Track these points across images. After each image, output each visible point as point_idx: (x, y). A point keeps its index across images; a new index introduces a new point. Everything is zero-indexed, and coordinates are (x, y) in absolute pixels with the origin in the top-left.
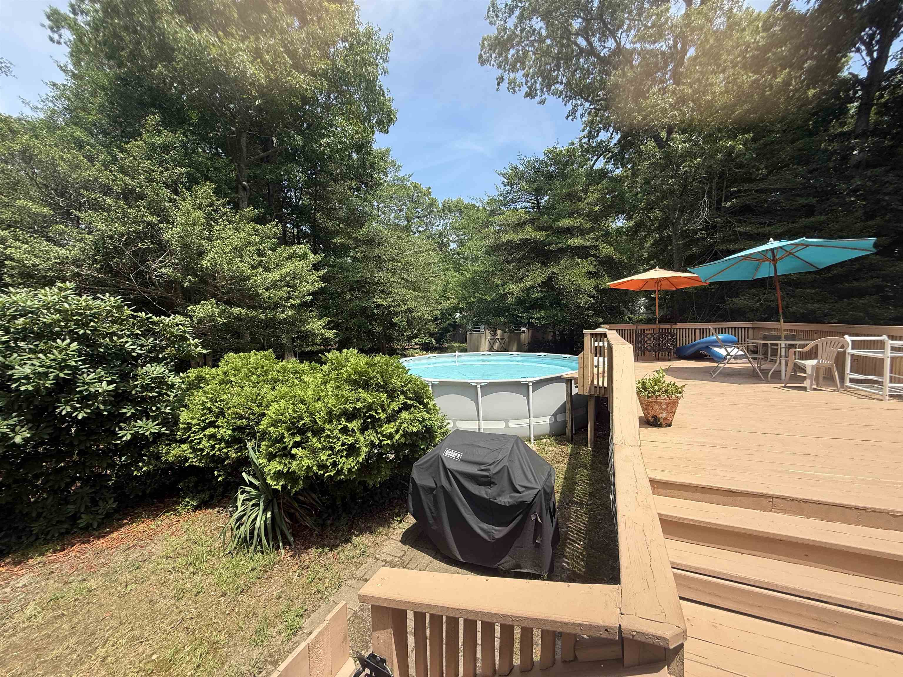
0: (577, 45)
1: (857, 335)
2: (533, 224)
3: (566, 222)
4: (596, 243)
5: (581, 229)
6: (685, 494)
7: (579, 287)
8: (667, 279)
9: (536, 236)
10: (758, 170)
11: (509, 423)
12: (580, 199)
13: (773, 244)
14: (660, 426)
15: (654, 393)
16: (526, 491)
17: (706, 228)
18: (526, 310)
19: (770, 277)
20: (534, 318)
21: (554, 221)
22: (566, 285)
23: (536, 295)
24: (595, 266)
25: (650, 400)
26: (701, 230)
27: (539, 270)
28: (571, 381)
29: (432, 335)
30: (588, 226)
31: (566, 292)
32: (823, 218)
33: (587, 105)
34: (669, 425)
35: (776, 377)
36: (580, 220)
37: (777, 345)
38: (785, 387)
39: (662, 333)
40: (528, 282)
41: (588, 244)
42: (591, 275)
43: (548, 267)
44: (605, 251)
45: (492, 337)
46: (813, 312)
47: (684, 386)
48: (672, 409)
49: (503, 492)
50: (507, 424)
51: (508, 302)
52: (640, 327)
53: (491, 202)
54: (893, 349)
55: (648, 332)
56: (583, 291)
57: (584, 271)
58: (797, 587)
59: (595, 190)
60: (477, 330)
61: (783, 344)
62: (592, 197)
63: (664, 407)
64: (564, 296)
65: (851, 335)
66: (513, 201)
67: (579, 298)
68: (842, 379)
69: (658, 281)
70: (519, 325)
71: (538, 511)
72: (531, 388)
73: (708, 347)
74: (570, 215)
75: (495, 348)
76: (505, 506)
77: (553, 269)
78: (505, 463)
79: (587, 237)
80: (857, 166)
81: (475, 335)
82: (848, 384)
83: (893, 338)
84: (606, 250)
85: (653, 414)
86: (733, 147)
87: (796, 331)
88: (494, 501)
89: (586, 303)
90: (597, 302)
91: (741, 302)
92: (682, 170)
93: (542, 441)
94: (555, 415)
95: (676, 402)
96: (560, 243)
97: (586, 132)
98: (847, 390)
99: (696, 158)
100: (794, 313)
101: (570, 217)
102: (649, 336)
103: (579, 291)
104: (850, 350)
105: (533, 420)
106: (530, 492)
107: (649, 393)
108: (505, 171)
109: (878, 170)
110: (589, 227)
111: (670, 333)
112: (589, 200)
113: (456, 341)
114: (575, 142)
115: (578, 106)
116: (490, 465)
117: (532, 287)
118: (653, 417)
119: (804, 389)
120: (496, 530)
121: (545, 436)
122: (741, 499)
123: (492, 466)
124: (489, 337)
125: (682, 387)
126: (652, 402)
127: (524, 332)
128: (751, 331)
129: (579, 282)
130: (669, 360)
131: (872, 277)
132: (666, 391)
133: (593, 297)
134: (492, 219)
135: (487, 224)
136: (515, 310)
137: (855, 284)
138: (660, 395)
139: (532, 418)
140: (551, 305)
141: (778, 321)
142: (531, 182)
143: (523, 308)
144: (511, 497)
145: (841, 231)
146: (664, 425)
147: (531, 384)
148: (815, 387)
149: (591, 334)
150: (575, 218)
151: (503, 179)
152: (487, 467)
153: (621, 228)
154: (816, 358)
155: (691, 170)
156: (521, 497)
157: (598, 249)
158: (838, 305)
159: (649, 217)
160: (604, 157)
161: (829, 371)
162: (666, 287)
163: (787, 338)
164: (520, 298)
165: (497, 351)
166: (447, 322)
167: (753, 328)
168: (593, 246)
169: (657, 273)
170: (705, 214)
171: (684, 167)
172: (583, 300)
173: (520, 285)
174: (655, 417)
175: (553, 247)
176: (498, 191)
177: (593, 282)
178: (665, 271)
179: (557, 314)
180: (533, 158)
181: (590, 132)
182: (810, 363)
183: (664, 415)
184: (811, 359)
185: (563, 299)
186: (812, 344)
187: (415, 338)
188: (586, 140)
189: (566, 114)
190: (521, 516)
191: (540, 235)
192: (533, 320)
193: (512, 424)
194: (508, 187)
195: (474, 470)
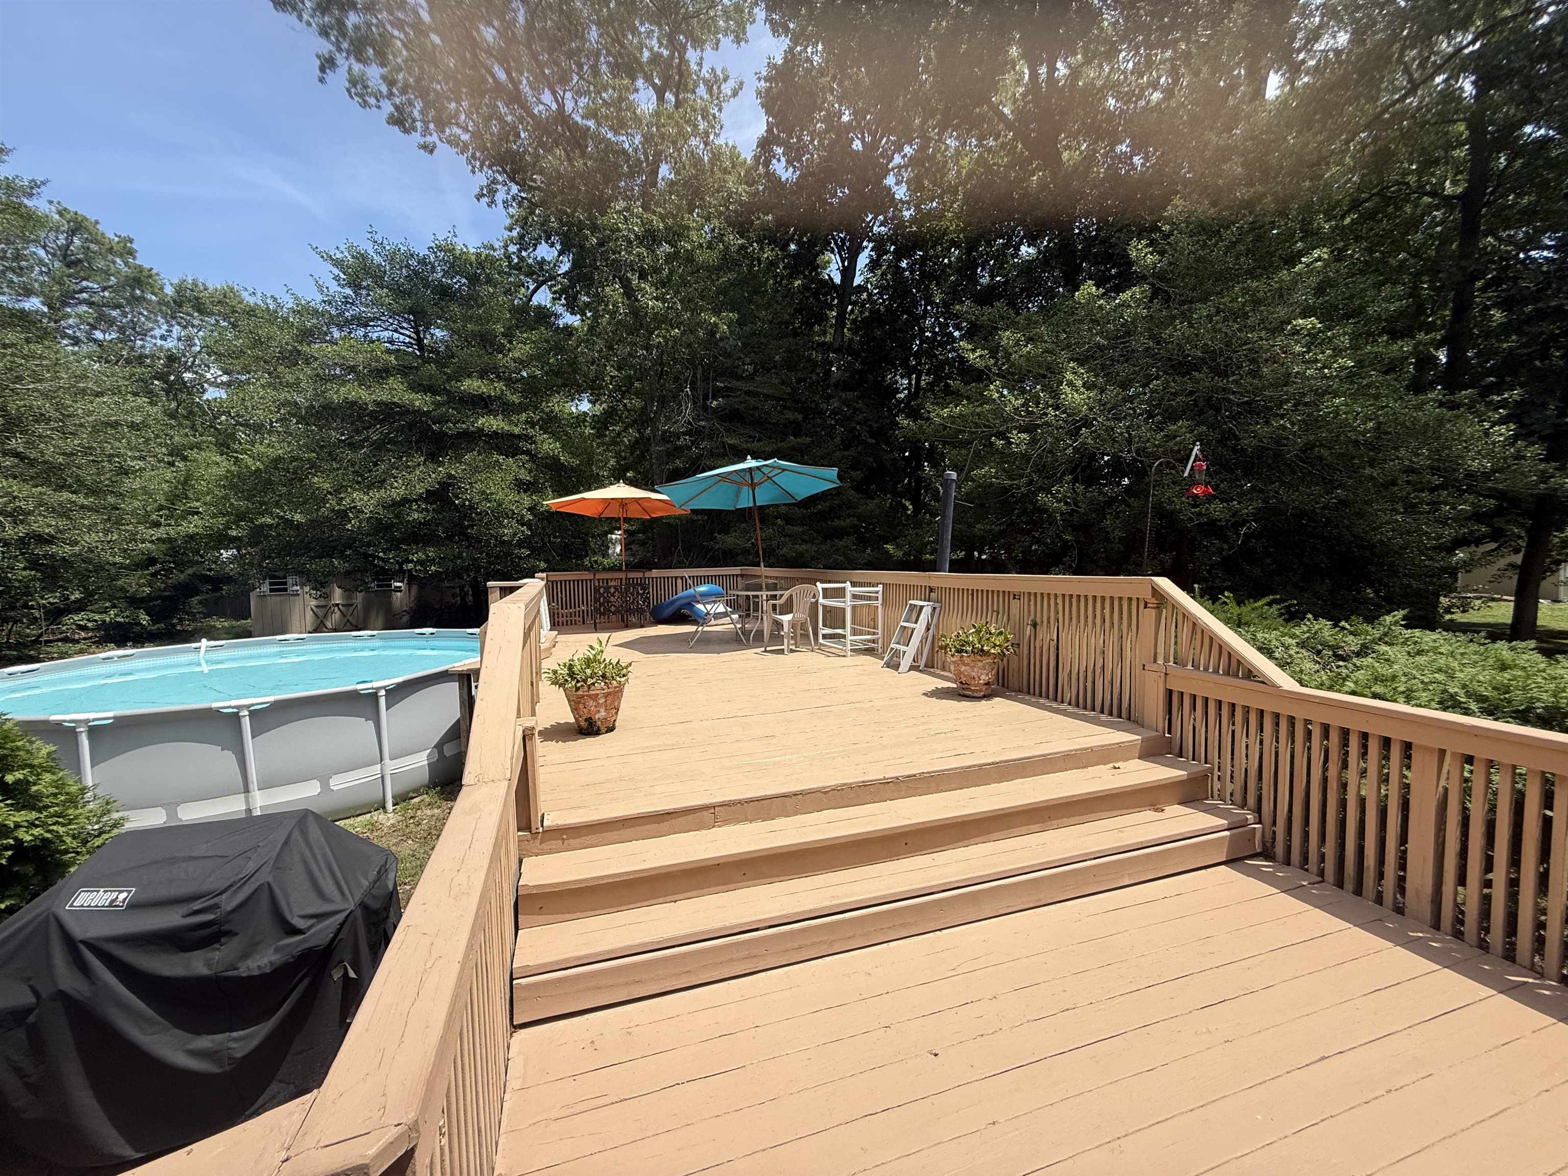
0: (493, 76)
1: (829, 582)
2: (405, 375)
3: (472, 385)
4: (531, 432)
5: (505, 403)
6: (609, 835)
7: (500, 505)
8: (637, 500)
9: (412, 402)
10: (744, 364)
11: (332, 782)
12: (501, 349)
13: (750, 463)
14: (597, 733)
15: (585, 681)
16: (319, 923)
17: (689, 433)
18: (395, 544)
19: (750, 508)
20: (412, 561)
21: (450, 379)
22: (475, 500)
23: (416, 516)
24: (530, 471)
25: (580, 692)
26: (685, 434)
27: (422, 468)
28: (469, 676)
29: (135, 602)
30: (515, 399)
31: (477, 514)
32: (808, 440)
33: (515, 189)
34: (611, 729)
35: (758, 639)
36: (500, 385)
37: (757, 597)
38: (765, 651)
39: (630, 583)
40: (397, 490)
41: (517, 431)
42: (521, 486)
43: (441, 464)
44: (546, 446)
45: (323, 603)
46: (801, 555)
47: (630, 664)
48: (613, 702)
49: (257, 944)
50: (325, 785)
51: (349, 527)
52: (598, 577)
53: (304, 310)
54: (855, 597)
55: (613, 583)
56: (510, 513)
57: (510, 478)
58: (727, 924)
59: (527, 339)
60: (279, 587)
61: (764, 594)
62: (520, 350)
63: (602, 701)
64: (472, 520)
65: (822, 582)
66: (364, 323)
67: (502, 526)
68: (816, 634)
69: (623, 503)
70: (384, 576)
71: (348, 956)
72: (383, 701)
73: (690, 604)
74: (483, 375)
75: (329, 624)
76: (261, 976)
77: (449, 468)
78: (265, 876)
79: (514, 418)
80: (837, 385)
81: (274, 600)
82: (821, 641)
83: (854, 584)
84: (548, 445)
85: (587, 716)
86: (716, 325)
87: (776, 578)
88: (230, 973)
89: (515, 534)
90: (534, 534)
91: (731, 540)
92: (657, 339)
93: (413, 801)
94: (439, 746)
95: (618, 692)
96: (464, 423)
97: (515, 233)
98: (821, 648)
99: (673, 328)
100: (783, 556)
101: (482, 378)
102: (612, 590)
103: (501, 513)
104: (821, 600)
105: (391, 766)
106: (327, 922)
107: (578, 681)
108: (339, 256)
109: (850, 395)
110: (517, 401)
111: (641, 585)
112: (517, 354)
113: (222, 614)
114: (497, 246)
115: (498, 183)
116: (221, 894)
117: (405, 501)
118: (586, 720)
119: (781, 652)
120: (235, 1040)
121: (417, 791)
122: (681, 820)
123: (224, 896)
124: (313, 603)
125: (627, 667)
126: (583, 696)
127: (398, 589)
128: (739, 579)
129: (500, 496)
130: (642, 627)
131: (849, 516)
132: (604, 676)
133: (528, 524)
134: (305, 348)
135: (292, 358)
136: (369, 544)
137: (837, 523)
138: (593, 684)
139: (387, 760)
140: (450, 538)
141: (759, 566)
142: (398, 291)
143: (387, 541)
144: (277, 950)
145: (823, 458)
146: (603, 730)
147: (383, 692)
148: (793, 647)
149: (501, 588)
150: (492, 381)
151: (336, 271)
152: (211, 902)
153: (585, 414)
154: (791, 612)
155: (667, 343)
156: (301, 942)
157: (534, 442)
158: (823, 547)
159: (625, 405)
160: (550, 287)
161: (803, 626)
162: (635, 512)
163: (768, 589)
164: (379, 520)
165: (335, 630)
166: (190, 571)
167: (742, 576)
168: (526, 436)
169: (620, 491)
170: (688, 411)
171: (657, 336)
172: (509, 530)
173: (378, 495)
174: (589, 720)
175: (450, 428)
176: (322, 292)
177: (527, 501)
178: (633, 489)
179: (460, 553)
180: (403, 248)
181: (522, 237)
182: (786, 618)
183: (603, 713)
184: (787, 613)
185: (472, 526)
186: (787, 594)
187: (78, 610)
188: (513, 248)
189: (477, 190)
190: (306, 981)
191: (420, 401)
192: (410, 566)
193: (338, 783)
194: (348, 291)
195: (173, 919)
